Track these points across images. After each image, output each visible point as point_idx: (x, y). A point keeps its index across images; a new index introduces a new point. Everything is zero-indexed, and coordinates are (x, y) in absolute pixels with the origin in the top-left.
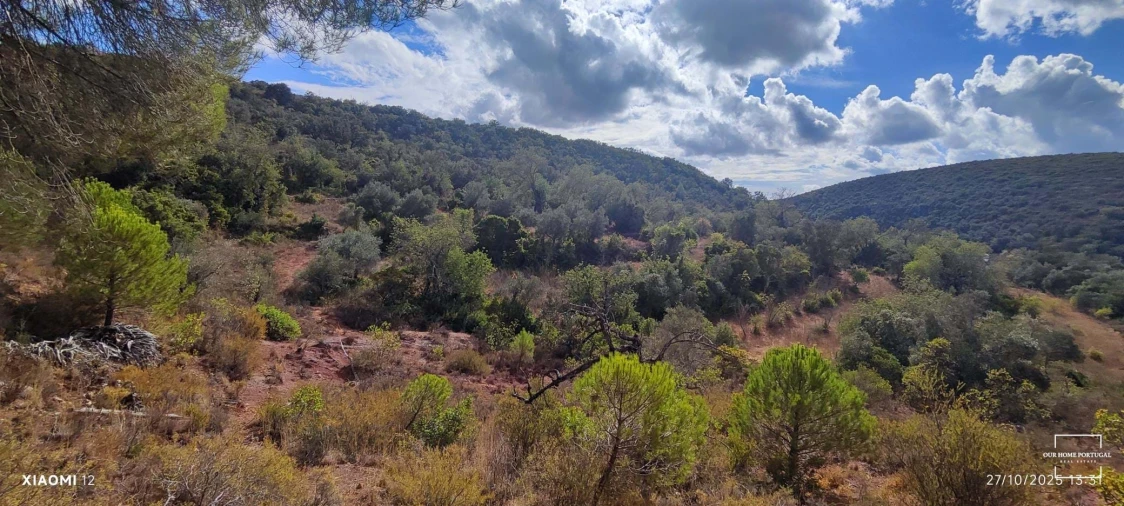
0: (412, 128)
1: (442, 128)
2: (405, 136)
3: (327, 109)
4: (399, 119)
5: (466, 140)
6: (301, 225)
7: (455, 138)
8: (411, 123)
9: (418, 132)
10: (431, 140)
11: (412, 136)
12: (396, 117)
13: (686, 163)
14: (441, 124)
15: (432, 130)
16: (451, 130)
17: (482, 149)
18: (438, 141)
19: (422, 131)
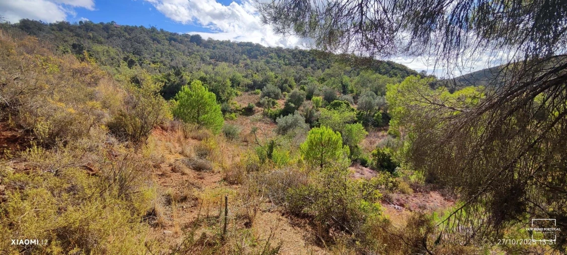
0: (258, 53)
1: (272, 52)
2: (255, 57)
3: (219, 46)
4: (251, 49)
5: (284, 57)
6: (243, 108)
7: (279, 57)
8: (257, 50)
9: (261, 55)
10: (269, 58)
11: (258, 57)
12: (250, 48)
13: (399, 64)
14: (271, 50)
15: (267, 53)
16: (276, 53)
17: (293, 62)
18: (272, 59)
19: (263, 54)
